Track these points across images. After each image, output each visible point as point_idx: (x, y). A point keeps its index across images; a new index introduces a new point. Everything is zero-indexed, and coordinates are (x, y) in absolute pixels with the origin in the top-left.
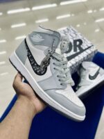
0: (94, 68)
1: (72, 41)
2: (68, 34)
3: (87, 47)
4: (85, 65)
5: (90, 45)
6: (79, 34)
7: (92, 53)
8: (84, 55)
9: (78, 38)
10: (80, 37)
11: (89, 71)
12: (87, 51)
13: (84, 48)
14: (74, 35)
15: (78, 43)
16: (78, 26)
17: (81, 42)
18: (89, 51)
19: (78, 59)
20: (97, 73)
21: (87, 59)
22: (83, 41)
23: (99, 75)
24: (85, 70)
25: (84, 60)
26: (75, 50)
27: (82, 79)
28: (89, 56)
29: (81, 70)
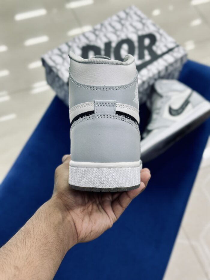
0: (181, 92)
1: (134, 38)
2: (127, 24)
3: (165, 50)
4: (162, 87)
5: (171, 46)
6: (149, 22)
7: (176, 61)
8: (159, 65)
9: (146, 31)
10: (151, 29)
11: (169, 98)
12: (166, 57)
13: (159, 52)
14: (139, 26)
15: (147, 42)
18: (169, 58)
19: (146, 74)
20: (186, 103)
21: (166, 75)
22: (158, 37)
23: (189, 107)
24: (161, 96)
25: (160, 77)
26: (141, 56)
27: (154, 116)
28: (170, 69)
29: (155, 97)
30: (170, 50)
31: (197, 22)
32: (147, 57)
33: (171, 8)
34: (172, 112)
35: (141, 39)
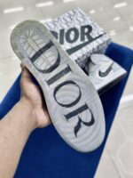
0: (106, 62)
1: (79, 28)
2: (75, 19)
3: (97, 35)
5: (101, 33)
6: (88, 18)
7: (104, 43)
8: (94, 45)
9: (86, 24)
10: (89, 22)
11: (99, 65)
12: (98, 40)
13: (94, 37)
14: (82, 20)
15: (86, 30)
16: (92, 12)
17: (90, 28)
18: (100, 41)
21: (97, 51)
22: (93, 27)
23: (112, 71)
24: (94, 64)
25: (94, 52)
28: (100, 47)
29: (90, 64)
30: (101, 36)
31: (117, 19)
32: (86, 40)
33: (102, 9)
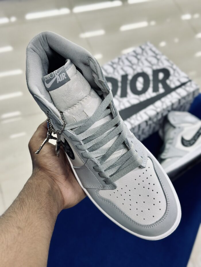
0: (193, 123)
1: (149, 72)
2: (143, 59)
3: (178, 84)
4: (174, 118)
5: (184, 80)
6: (163, 58)
7: (188, 95)
8: (172, 98)
9: (160, 66)
10: (165, 64)
11: (181, 129)
12: (179, 90)
13: (173, 86)
14: (154, 61)
15: (161, 76)
16: (163, 44)
18: (182, 92)
19: (160, 106)
21: (179, 107)
22: (172, 72)
24: (174, 127)
25: (173, 108)
27: (167, 146)
28: (183, 102)
29: (167, 127)
30: (183, 84)
32: (161, 90)
33: (176, 40)
34: (184, 142)
35: (156, 73)
